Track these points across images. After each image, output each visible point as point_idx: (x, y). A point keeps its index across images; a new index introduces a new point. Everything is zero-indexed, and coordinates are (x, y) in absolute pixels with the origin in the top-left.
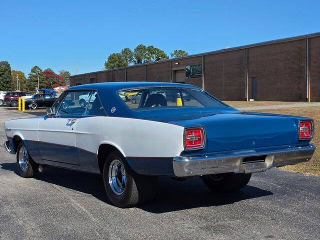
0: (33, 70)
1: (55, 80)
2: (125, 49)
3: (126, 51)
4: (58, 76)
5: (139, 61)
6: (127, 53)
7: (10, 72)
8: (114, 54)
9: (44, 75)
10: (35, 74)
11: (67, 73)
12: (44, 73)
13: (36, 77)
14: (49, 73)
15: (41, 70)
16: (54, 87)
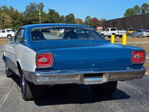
0: (87, 18)
1: (98, 23)
2: (136, 6)
3: (136, 7)
4: (99, 21)
5: (144, 12)
6: (136, 8)
7: (74, 19)
8: (129, 9)
9: (92, 21)
10: (87, 20)
11: (105, 19)
12: (92, 20)
13: (87, 21)
14: (95, 20)
15: (91, 18)
16: (97, 27)
